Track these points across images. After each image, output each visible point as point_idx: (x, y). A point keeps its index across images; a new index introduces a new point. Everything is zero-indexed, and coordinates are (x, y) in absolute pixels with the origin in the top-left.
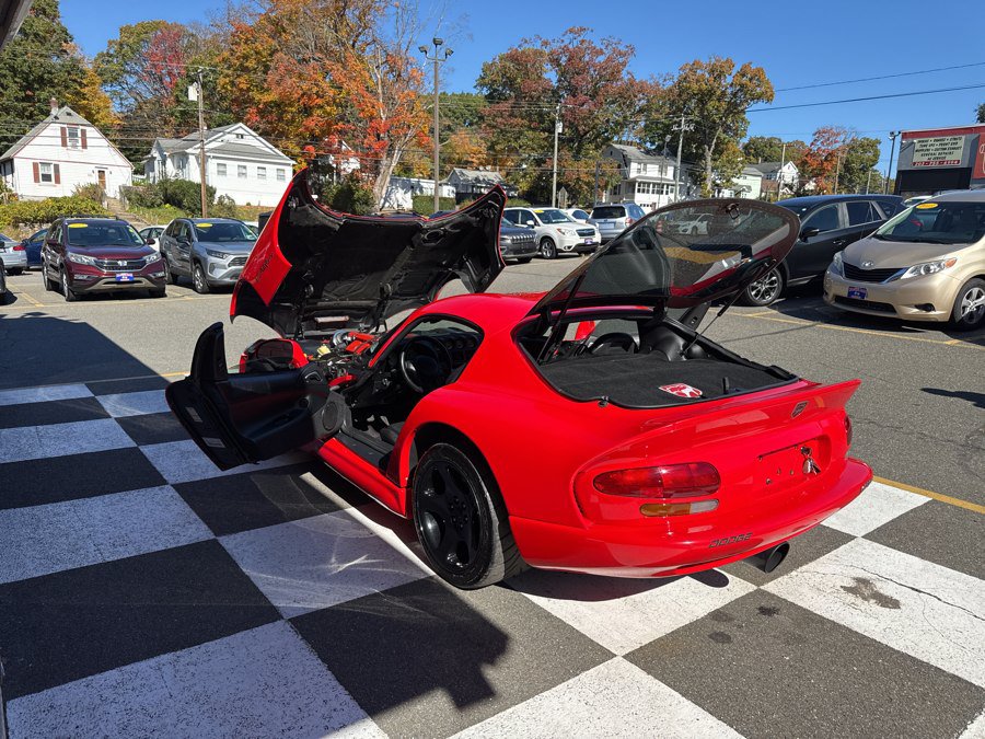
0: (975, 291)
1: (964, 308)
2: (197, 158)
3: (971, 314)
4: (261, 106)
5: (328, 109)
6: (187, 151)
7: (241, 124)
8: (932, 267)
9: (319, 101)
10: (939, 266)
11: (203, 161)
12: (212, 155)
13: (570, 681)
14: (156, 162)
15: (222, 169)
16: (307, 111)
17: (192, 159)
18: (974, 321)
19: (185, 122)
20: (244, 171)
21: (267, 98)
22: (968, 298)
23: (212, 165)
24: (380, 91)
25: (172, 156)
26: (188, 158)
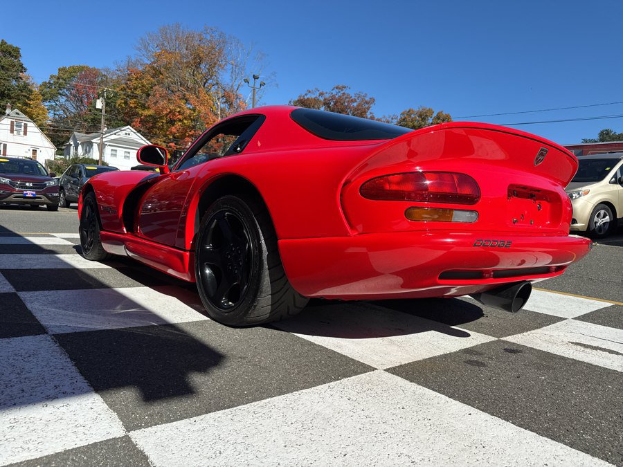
0: (602, 212)
1: (596, 223)
2: (98, 145)
3: (600, 227)
4: (142, 117)
5: (185, 121)
6: (93, 141)
7: (129, 127)
8: (574, 195)
9: (181, 117)
10: (579, 194)
11: (102, 147)
12: (108, 144)
13: (332, 383)
14: (72, 148)
15: (114, 153)
16: (172, 122)
17: (95, 146)
18: (602, 233)
19: (93, 126)
20: (128, 155)
21: (147, 113)
22: (598, 216)
23: (108, 150)
24: (219, 113)
25: (82, 144)
26: (92, 146)
